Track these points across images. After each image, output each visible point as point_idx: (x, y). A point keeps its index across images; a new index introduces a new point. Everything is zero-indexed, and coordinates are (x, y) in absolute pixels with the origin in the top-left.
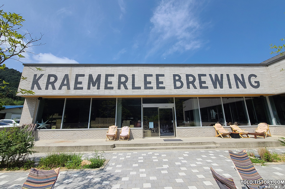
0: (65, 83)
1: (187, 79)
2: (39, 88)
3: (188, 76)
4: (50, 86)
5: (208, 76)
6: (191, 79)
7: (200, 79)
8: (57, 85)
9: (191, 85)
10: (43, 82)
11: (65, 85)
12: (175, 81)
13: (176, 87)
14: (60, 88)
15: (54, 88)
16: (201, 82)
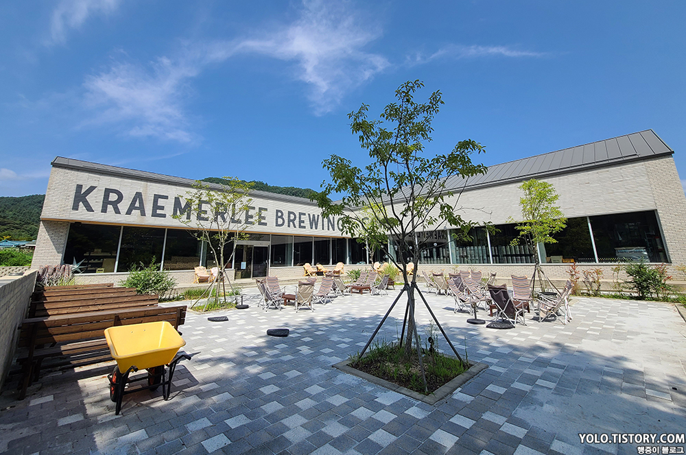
0: (137, 204)
1: (289, 217)
2: (89, 209)
3: (290, 213)
4: (110, 208)
5: (307, 215)
6: (292, 217)
7: (300, 218)
8: (124, 206)
9: (291, 223)
10: (95, 199)
11: (136, 208)
12: (277, 217)
13: (277, 225)
14: (129, 213)
15: (117, 211)
16: (301, 222)
